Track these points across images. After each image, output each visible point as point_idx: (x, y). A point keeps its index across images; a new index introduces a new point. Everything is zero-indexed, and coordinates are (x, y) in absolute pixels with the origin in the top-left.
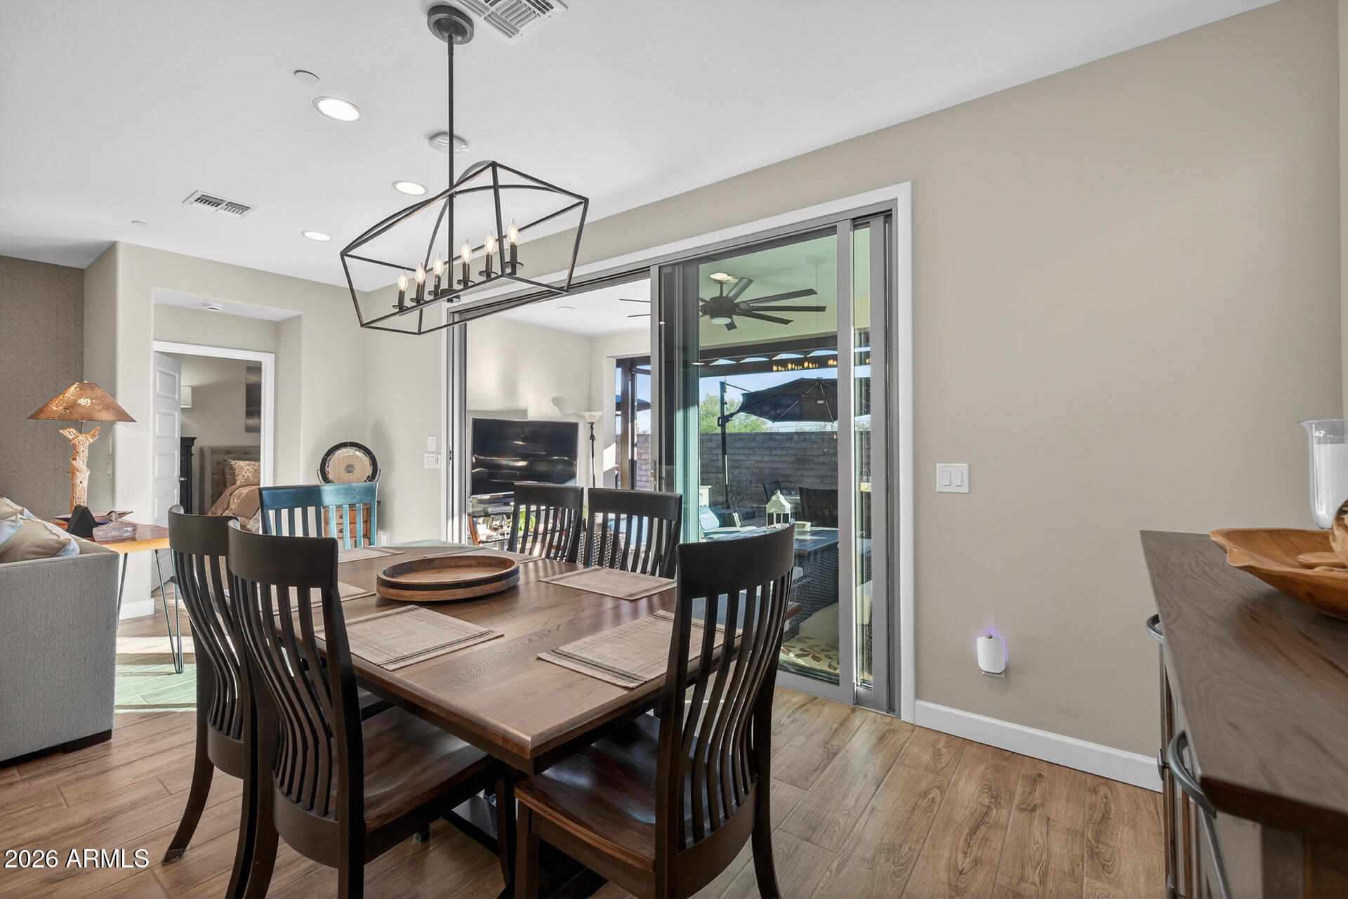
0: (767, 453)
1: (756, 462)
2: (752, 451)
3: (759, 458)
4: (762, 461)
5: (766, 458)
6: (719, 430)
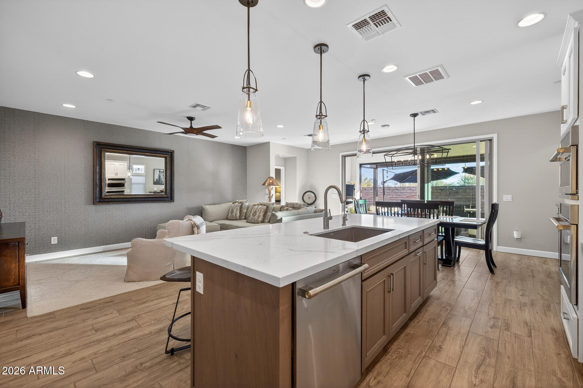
0: (395, 194)
1: (390, 197)
2: (388, 194)
3: (391, 196)
4: (392, 197)
5: (394, 196)
6: (382, 186)
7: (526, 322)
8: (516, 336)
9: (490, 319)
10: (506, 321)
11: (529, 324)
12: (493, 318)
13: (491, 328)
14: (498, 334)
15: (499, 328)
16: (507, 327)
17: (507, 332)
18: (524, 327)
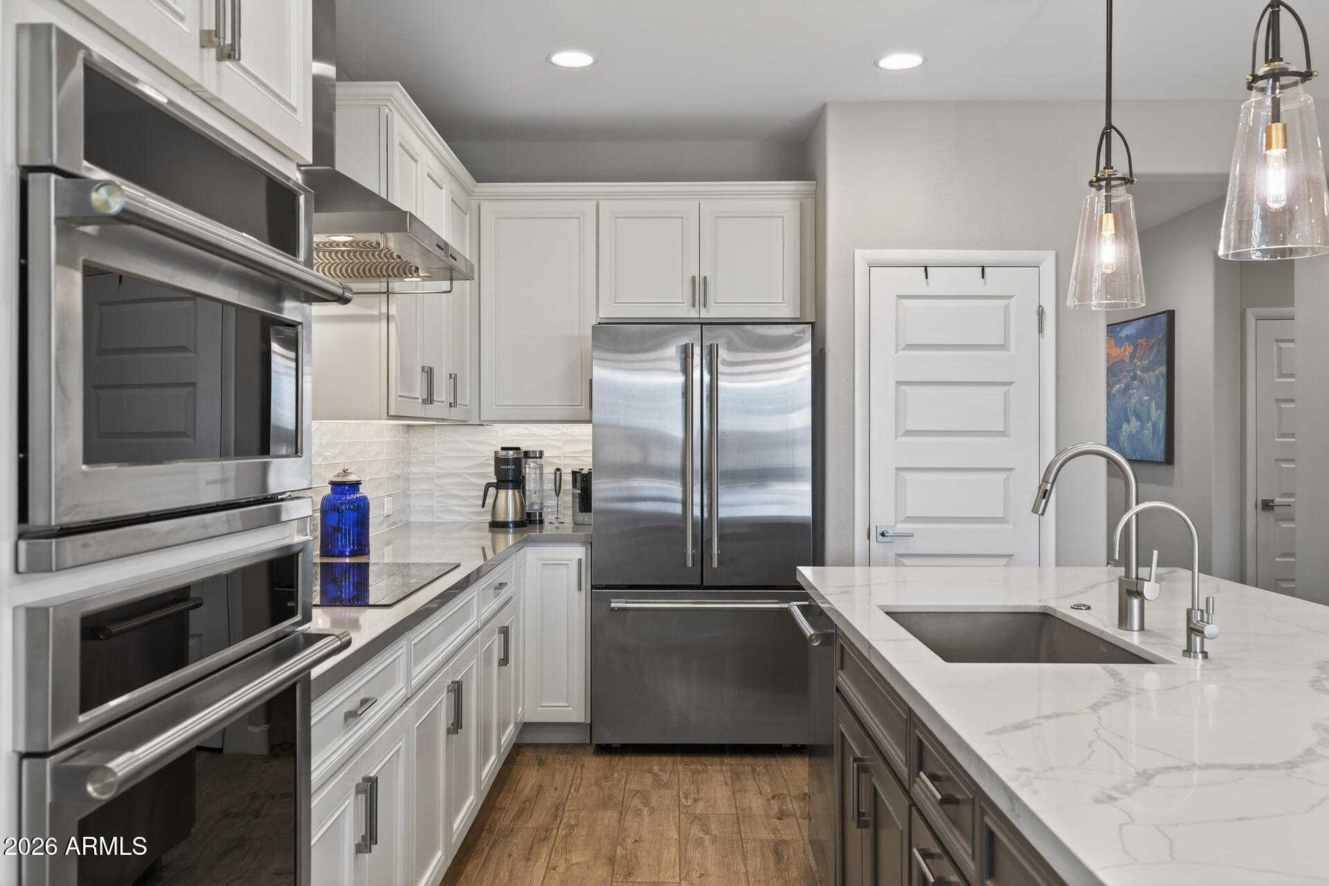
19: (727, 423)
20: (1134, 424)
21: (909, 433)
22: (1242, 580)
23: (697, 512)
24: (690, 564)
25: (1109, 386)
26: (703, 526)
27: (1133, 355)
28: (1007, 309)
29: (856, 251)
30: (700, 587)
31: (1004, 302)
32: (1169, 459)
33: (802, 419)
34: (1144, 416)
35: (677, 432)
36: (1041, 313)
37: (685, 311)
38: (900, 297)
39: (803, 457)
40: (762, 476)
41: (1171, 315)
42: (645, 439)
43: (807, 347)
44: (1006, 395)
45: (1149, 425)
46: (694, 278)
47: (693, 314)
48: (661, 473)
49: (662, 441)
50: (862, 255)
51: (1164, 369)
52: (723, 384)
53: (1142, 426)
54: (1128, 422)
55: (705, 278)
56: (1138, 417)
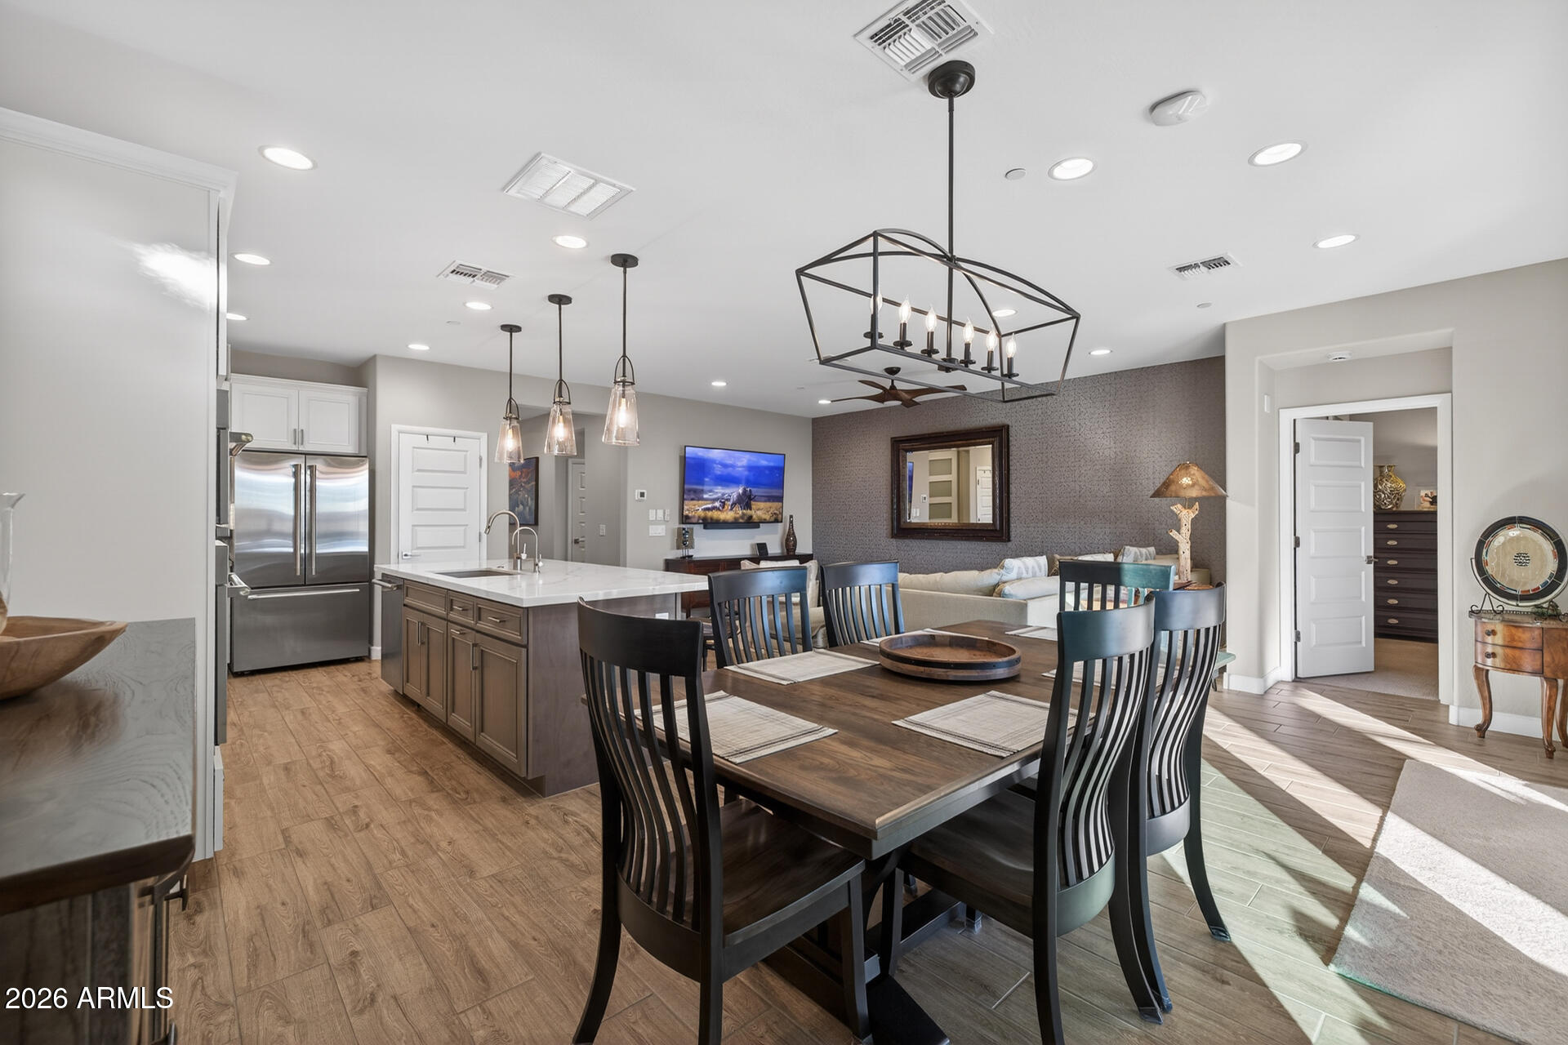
7: (301, 856)
8: (308, 818)
9: (371, 820)
10: (341, 834)
11: (295, 854)
12: (367, 826)
13: (356, 807)
14: (339, 805)
15: (343, 813)
16: (331, 824)
17: (327, 816)
18: (301, 843)
19: (322, 507)
20: (521, 507)
21: (418, 509)
22: (566, 560)
23: (303, 551)
24: (298, 574)
25: (510, 489)
26: (306, 559)
27: (521, 476)
28: (465, 456)
29: (392, 425)
30: (305, 584)
31: (465, 453)
32: (536, 523)
33: (363, 505)
34: (525, 503)
35: (291, 512)
36: (481, 460)
37: (289, 446)
38: (414, 448)
39: (364, 527)
40: (340, 536)
41: (537, 459)
42: (270, 516)
43: (367, 466)
44: (465, 493)
45: (527, 508)
46: (295, 430)
47: (294, 448)
48: (281, 535)
49: (281, 517)
50: (395, 428)
51: (534, 483)
52: (319, 483)
53: (524, 508)
54: (518, 507)
55: (302, 431)
56: (523, 505)
